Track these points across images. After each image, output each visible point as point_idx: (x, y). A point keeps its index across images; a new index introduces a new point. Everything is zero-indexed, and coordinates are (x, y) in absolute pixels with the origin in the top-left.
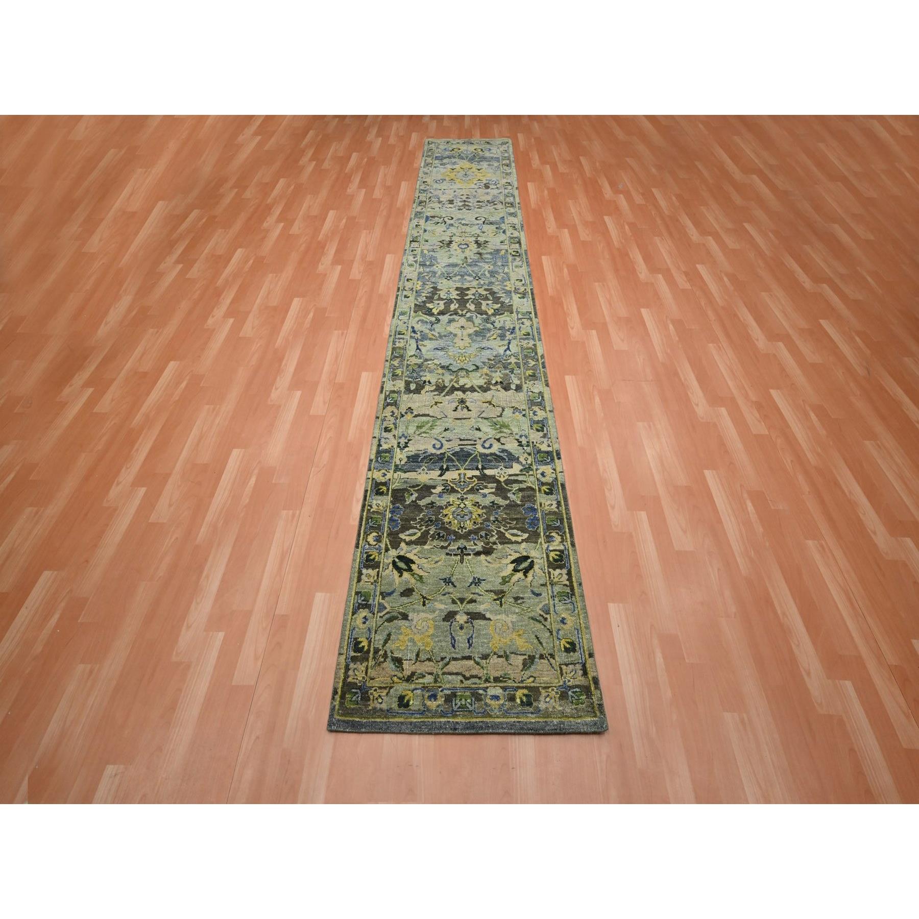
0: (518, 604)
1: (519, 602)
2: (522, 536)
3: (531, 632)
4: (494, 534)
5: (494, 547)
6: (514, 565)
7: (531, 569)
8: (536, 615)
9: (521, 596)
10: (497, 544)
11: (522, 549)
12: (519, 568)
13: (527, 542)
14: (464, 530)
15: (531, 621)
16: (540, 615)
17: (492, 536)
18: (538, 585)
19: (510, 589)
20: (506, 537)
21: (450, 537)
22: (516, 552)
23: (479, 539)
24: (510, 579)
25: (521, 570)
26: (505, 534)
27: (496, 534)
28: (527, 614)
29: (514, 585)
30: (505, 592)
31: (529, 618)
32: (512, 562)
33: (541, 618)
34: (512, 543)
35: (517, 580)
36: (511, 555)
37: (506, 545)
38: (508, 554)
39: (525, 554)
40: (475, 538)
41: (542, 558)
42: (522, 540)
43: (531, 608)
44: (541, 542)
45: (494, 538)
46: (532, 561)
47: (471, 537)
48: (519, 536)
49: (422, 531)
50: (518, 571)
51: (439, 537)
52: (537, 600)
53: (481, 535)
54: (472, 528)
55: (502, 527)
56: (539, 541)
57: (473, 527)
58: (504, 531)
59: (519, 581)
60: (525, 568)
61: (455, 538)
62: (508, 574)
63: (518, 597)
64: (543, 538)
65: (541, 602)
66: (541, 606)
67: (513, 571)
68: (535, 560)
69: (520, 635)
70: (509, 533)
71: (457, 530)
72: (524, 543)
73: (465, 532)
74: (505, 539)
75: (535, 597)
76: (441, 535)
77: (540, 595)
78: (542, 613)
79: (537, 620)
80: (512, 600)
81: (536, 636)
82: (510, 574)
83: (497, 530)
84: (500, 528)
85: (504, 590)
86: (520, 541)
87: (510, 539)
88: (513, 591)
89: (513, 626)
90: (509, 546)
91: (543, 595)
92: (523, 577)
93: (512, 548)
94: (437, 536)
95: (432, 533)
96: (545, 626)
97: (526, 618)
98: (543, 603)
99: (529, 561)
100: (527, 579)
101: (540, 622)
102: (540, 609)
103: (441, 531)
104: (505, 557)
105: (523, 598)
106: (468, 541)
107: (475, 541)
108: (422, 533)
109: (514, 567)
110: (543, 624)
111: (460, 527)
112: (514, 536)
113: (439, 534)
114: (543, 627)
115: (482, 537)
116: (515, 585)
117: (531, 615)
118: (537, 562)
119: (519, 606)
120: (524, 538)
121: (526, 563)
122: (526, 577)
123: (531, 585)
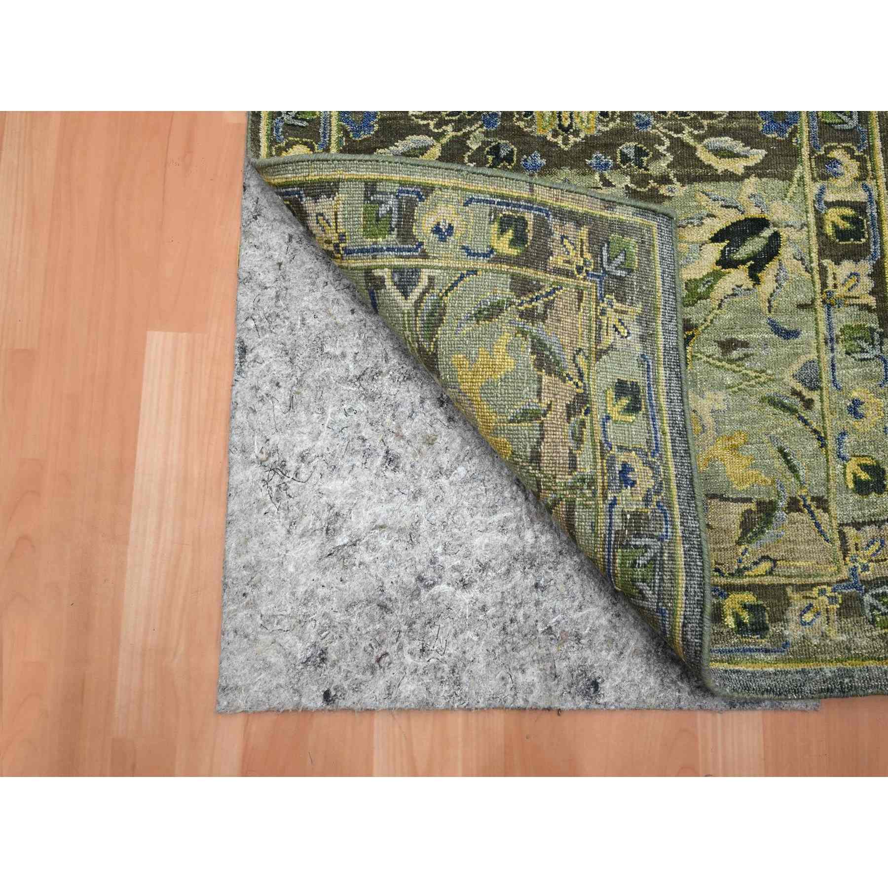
0: (731, 361)
1: (735, 354)
2: (746, 157)
3: (765, 439)
4: (661, 149)
5: (663, 190)
6: (721, 246)
7: (770, 258)
8: (783, 392)
9: (741, 337)
10: (670, 182)
11: (745, 198)
12: (737, 256)
13: (760, 176)
14: (572, 139)
15: (769, 409)
16: (795, 393)
17: (658, 156)
18: (791, 308)
19: (710, 317)
20: (698, 159)
21: (530, 162)
22: (727, 207)
23: (616, 167)
24: (711, 287)
25: (743, 262)
26: (695, 149)
27: (668, 150)
28: (758, 388)
29: (720, 306)
30: (696, 327)
31: (762, 400)
32: (716, 239)
33: (796, 400)
34: (715, 177)
35: (730, 292)
36: (714, 216)
37: (697, 186)
38: (705, 212)
39: (754, 212)
40: (606, 165)
41: (803, 226)
42: (747, 168)
43: (769, 372)
44: (802, 178)
45: (663, 164)
46: (776, 236)
47: (593, 161)
48: (737, 155)
49: (444, 141)
50: (734, 264)
51: (498, 160)
52: (785, 350)
53: (622, 154)
54: (594, 132)
55: (687, 129)
56: (797, 175)
57: (600, 127)
58: (692, 142)
59: (734, 295)
60: (754, 257)
61: (544, 161)
62: (705, 273)
63: (732, 341)
64: (807, 163)
65: (797, 355)
66: (796, 367)
67: (718, 263)
68: (784, 233)
69: (734, 448)
70: (706, 147)
71: (549, 137)
72: (753, 179)
73: (576, 144)
74: (695, 166)
75: (781, 339)
76: (503, 153)
77: (795, 334)
78: (799, 387)
79: (784, 407)
80: (715, 350)
81: (781, 450)
82: (708, 275)
83: (670, 138)
84: (679, 130)
85: (694, 322)
86: (740, 171)
87: (710, 166)
88: (716, 322)
89: (717, 422)
90: (708, 187)
91: (804, 334)
92: (749, 284)
93: (716, 194)
94: (490, 158)
95: (474, 147)
96: (805, 422)
97: (753, 400)
98: (803, 359)
99: (767, 233)
100: (760, 289)
101: (792, 411)
102: (793, 376)
103: (502, 142)
104: (696, 222)
105: (745, 344)
106: (584, 174)
107: (606, 173)
108: (444, 148)
109: (723, 252)
110: (800, 418)
111: (561, 126)
112: (723, 157)
113: (496, 150)
114: (800, 425)
115: (625, 159)
116: (724, 305)
117: (765, 391)
118: (788, 239)
119: (734, 366)
120: (751, 163)
121: (757, 239)
122: (757, 281)
123: (770, 307)
